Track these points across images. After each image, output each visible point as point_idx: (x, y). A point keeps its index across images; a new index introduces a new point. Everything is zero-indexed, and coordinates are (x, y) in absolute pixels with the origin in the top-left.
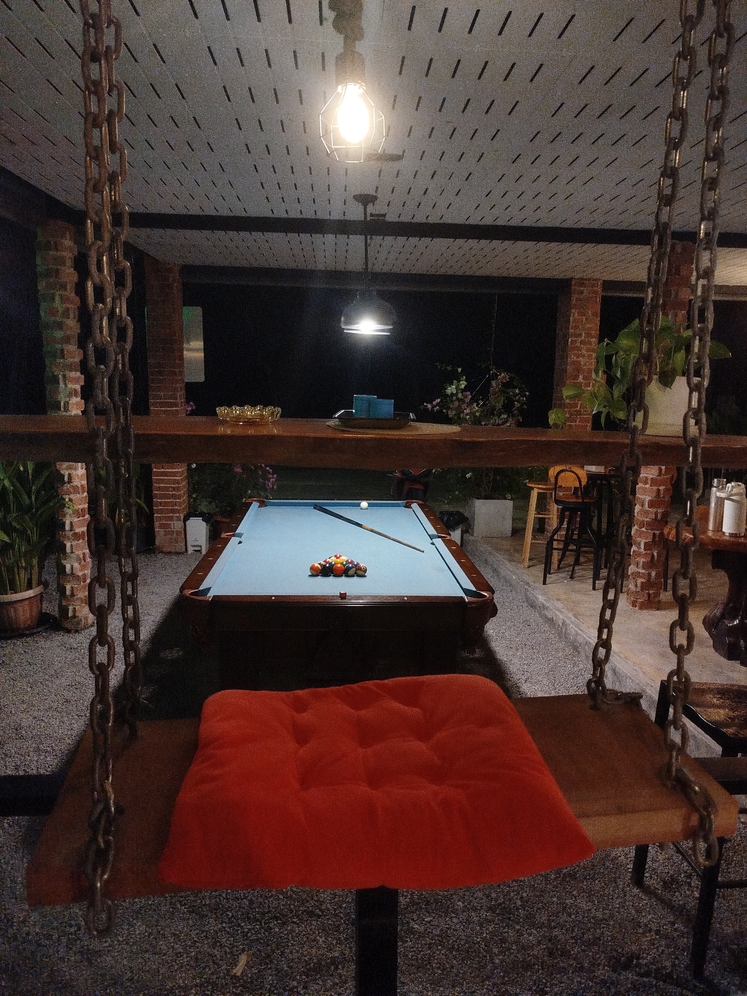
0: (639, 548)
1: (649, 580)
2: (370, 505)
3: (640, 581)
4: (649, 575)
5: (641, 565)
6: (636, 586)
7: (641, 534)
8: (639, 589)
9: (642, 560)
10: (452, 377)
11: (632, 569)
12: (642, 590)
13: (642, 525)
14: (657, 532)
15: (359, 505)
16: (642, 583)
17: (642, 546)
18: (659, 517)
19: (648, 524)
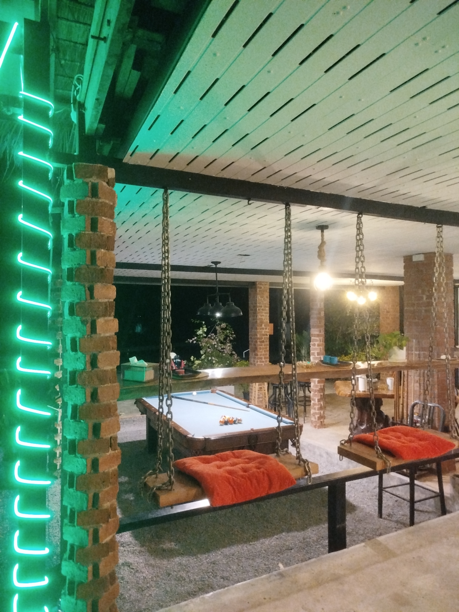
0: (315, 401)
1: (320, 415)
2: (198, 393)
3: (317, 416)
4: (321, 413)
5: (317, 409)
6: (315, 419)
7: (315, 395)
8: (316, 420)
9: (317, 407)
10: (199, 326)
11: (312, 411)
12: (318, 420)
13: (316, 391)
14: (322, 394)
15: (192, 394)
16: (318, 417)
17: (317, 400)
18: (322, 387)
19: (318, 391)
